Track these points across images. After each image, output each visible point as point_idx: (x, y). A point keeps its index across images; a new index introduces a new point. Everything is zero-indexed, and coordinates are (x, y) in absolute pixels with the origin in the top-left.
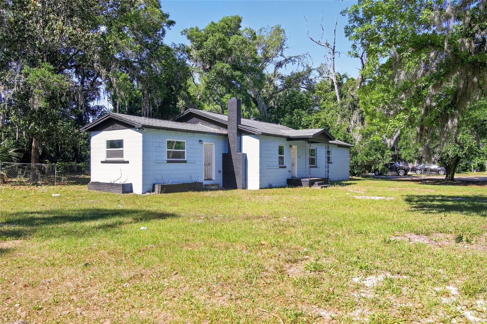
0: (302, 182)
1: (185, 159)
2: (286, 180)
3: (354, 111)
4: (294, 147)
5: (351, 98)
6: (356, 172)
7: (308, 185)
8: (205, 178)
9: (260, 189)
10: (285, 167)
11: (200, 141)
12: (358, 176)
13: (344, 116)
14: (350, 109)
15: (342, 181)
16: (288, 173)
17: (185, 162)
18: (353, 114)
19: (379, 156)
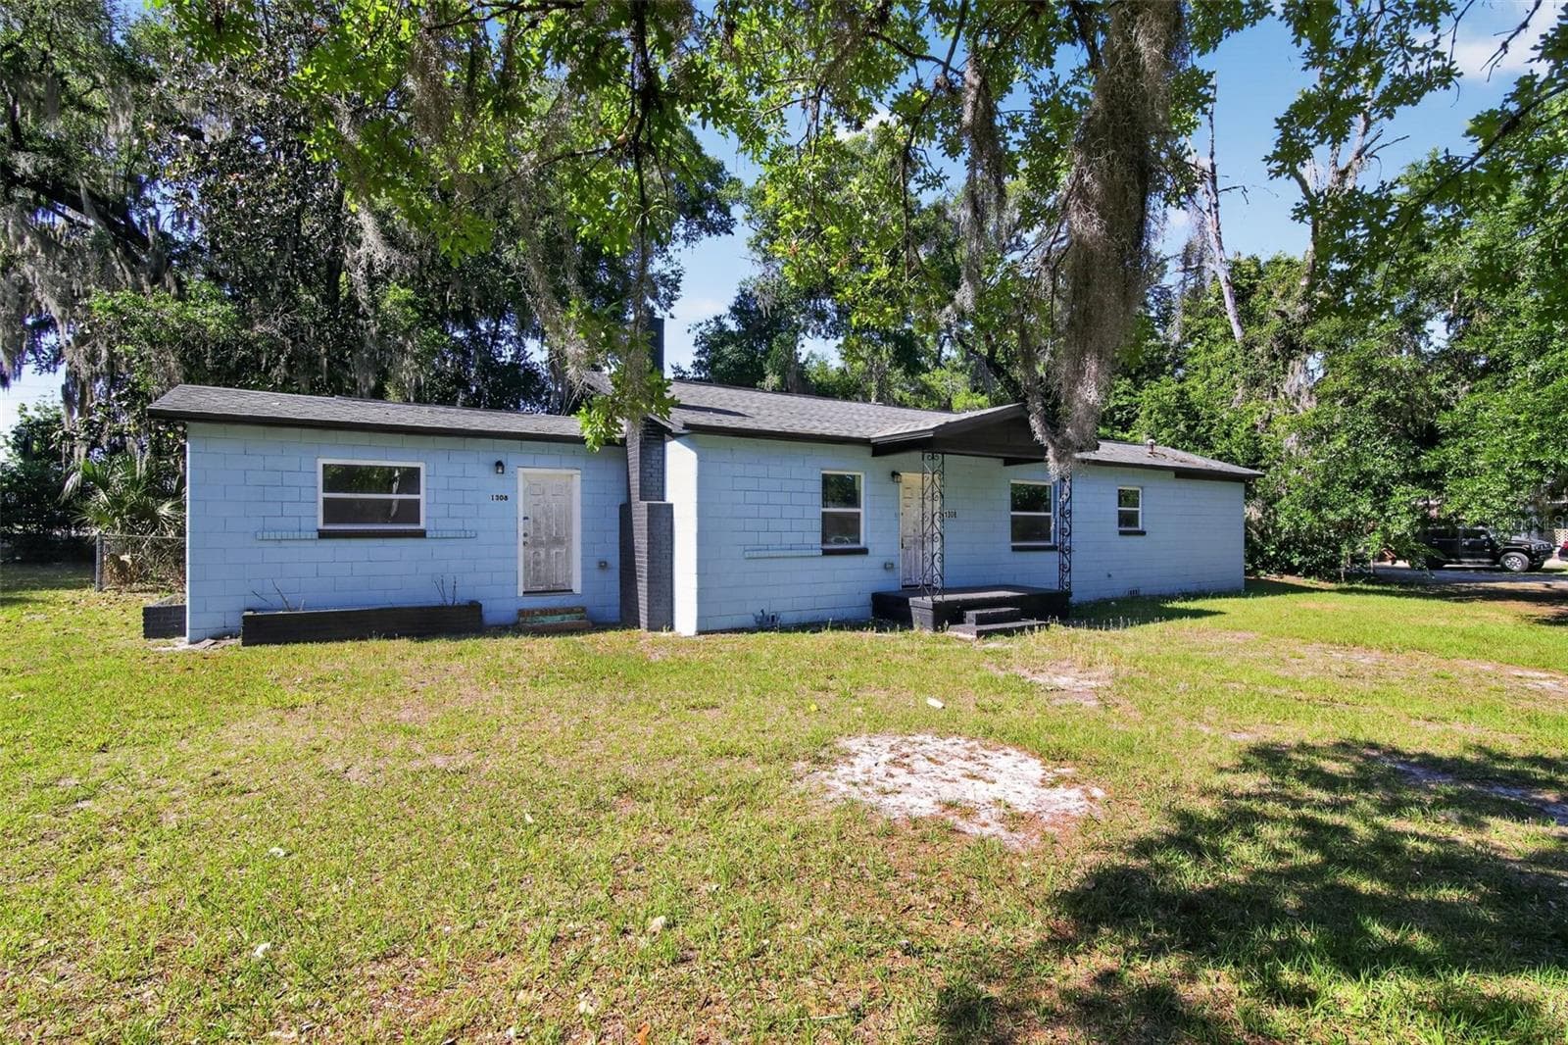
0: (914, 611)
1: (422, 526)
2: (867, 598)
3: (1291, 363)
4: (906, 477)
5: (1278, 320)
6: (1296, 561)
7: (930, 620)
8: (525, 585)
9: (700, 633)
10: (864, 551)
11: (499, 464)
12: (1307, 575)
13: (1255, 382)
14: (1274, 357)
15: (1172, 598)
16: (881, 574)
17: (422, 534)
18: (1285, 373)
19: (1365, 507)
